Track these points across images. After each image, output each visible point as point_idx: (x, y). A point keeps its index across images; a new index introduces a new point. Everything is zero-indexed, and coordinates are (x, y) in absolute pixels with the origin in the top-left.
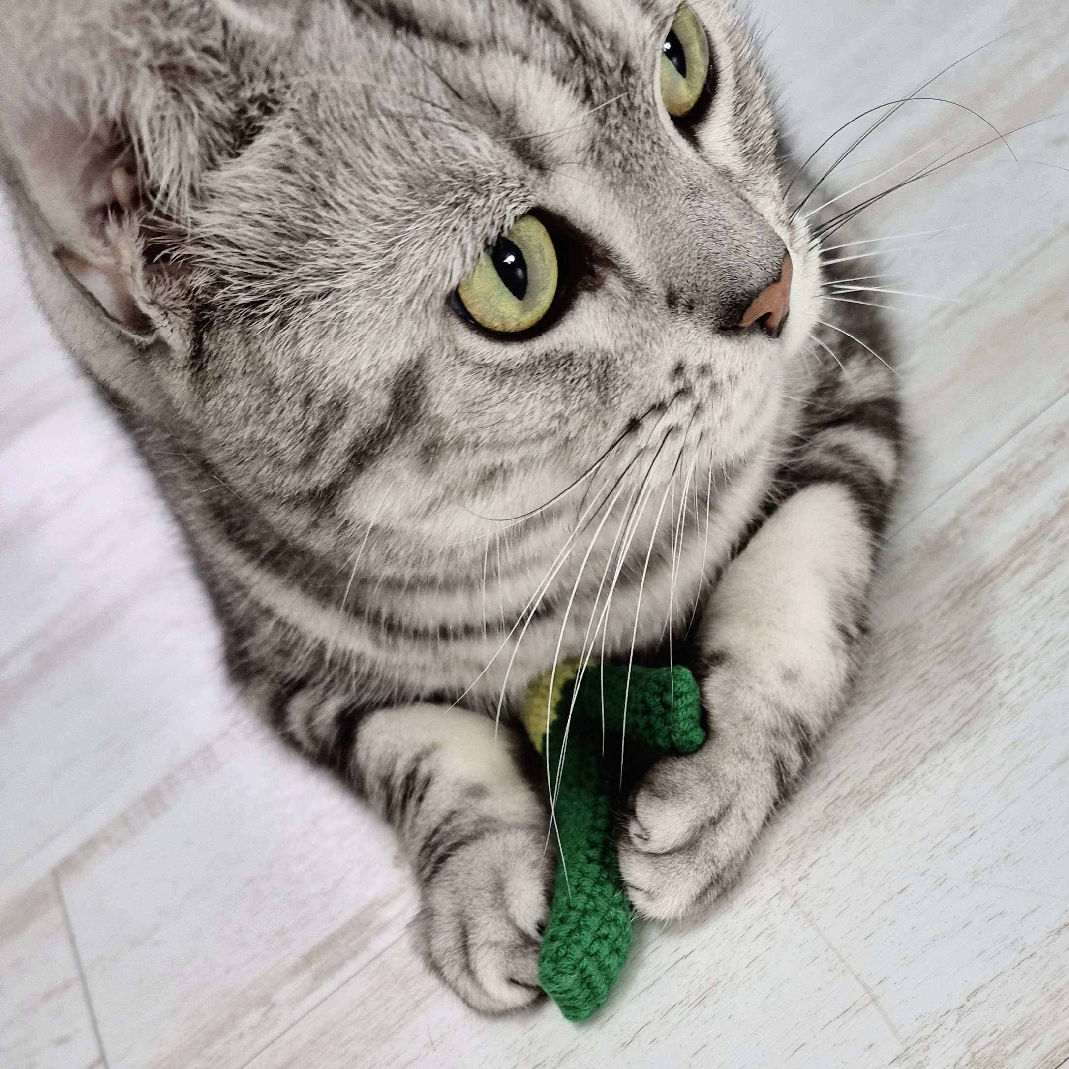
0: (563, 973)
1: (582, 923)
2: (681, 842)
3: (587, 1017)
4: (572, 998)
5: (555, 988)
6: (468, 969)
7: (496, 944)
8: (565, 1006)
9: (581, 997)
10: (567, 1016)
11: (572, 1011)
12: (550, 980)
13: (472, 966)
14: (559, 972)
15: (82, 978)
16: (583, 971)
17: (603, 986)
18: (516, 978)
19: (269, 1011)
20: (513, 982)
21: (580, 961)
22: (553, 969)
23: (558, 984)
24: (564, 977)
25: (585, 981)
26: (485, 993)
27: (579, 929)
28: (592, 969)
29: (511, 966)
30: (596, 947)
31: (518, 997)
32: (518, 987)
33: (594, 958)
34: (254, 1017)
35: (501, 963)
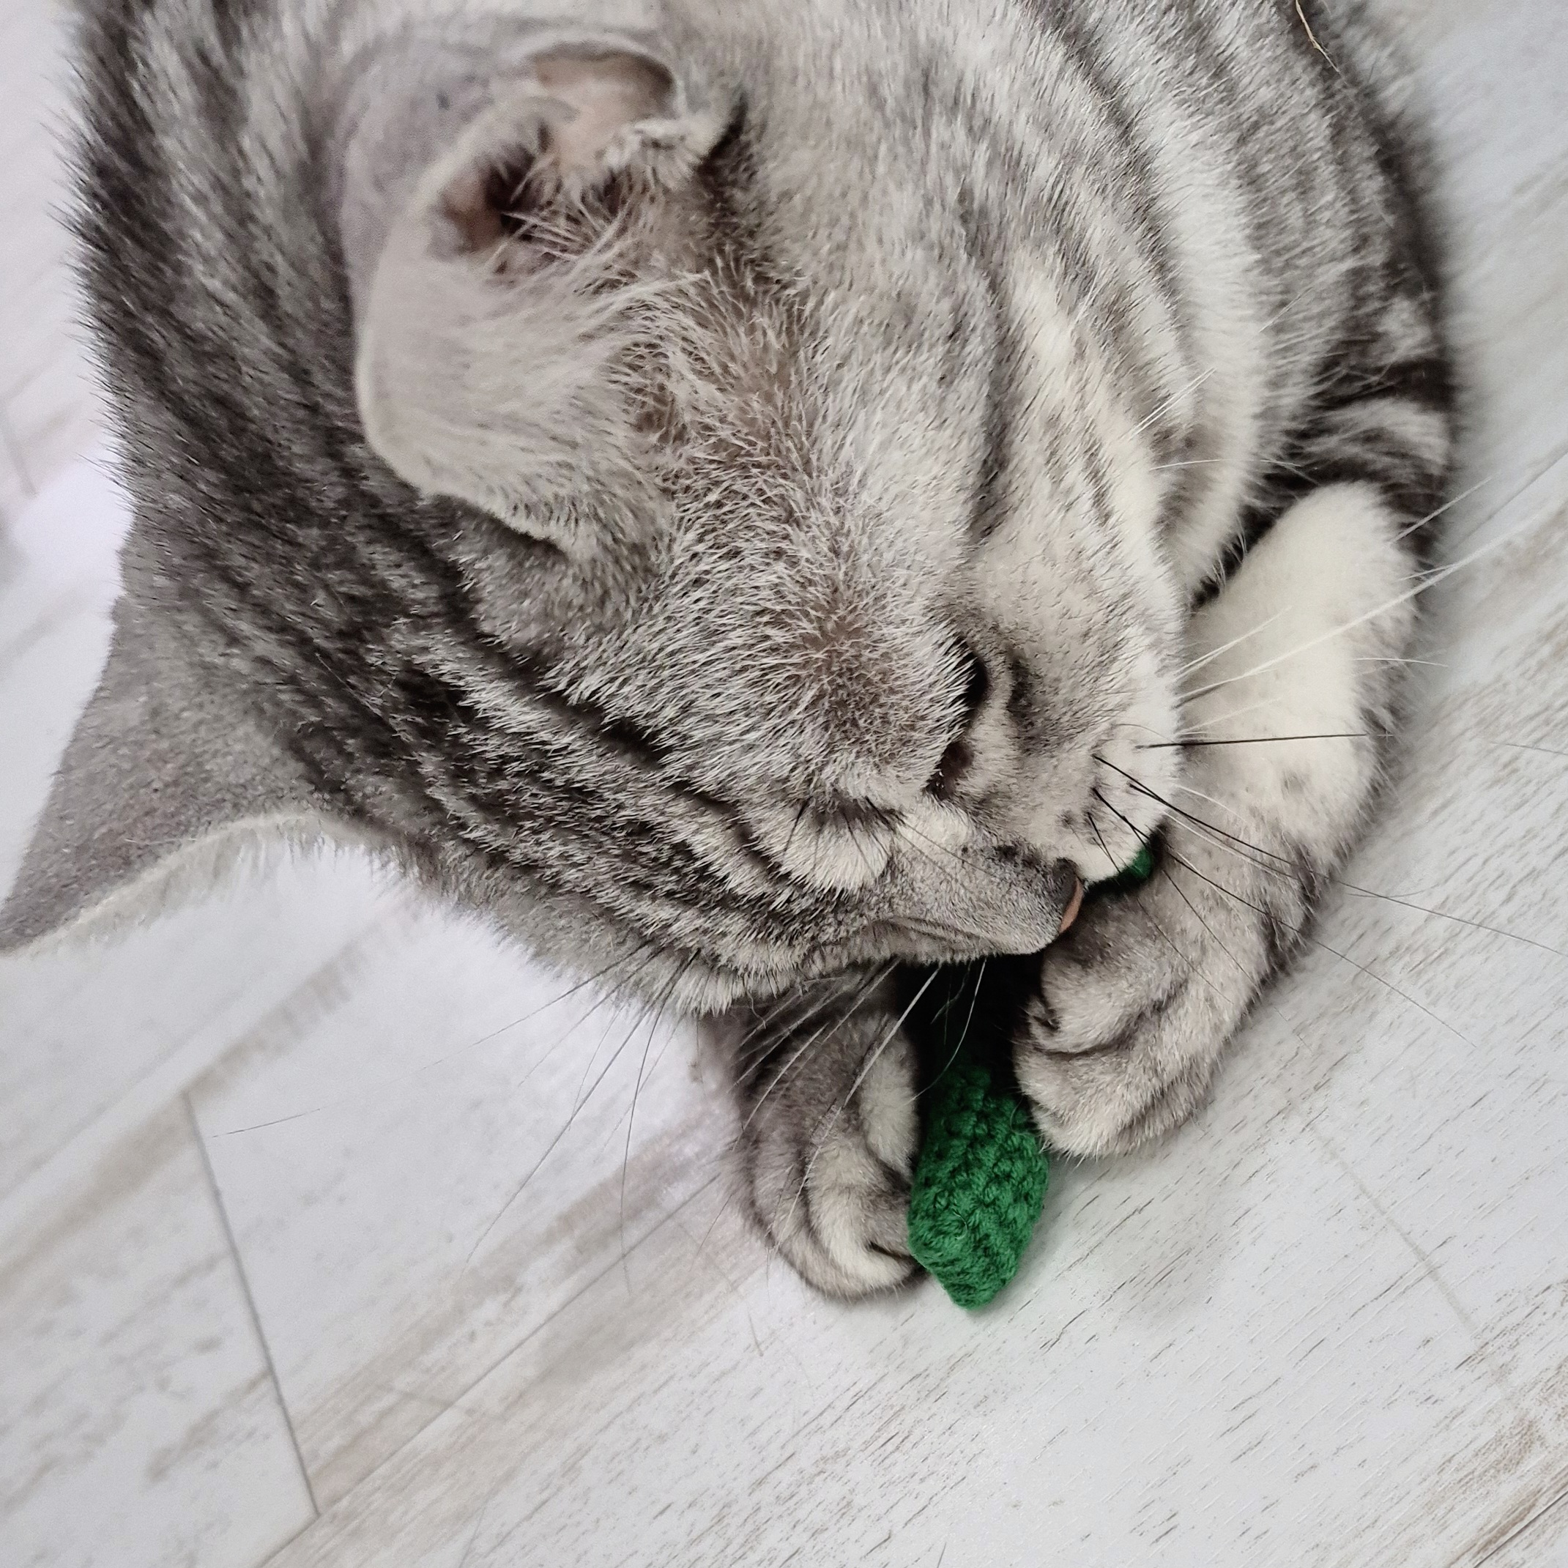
0: (945, 1234)
1: (970, 1157)
2: (1106, 1037)
3: (986, 1301)
4: (963, 1272)
5: (935, 1257)
6: (808, 1225)
7: (849, 1189)
8: (953, 1285)
9: (975, 1270)
10: (957, 1300)
11: (964, 1293)
12: (927, 1245)
13: (814, 1222)
14: (940, 1233)
15: (234, 1251)
16: (975, 1229)
17: (1008, 1252)
18: (880, 1243)
19: (514, 1296)
20: (874, 1247)
21: (970, 1215)
22: (931, 1229)
23: (938, 1250)
24: (947, 1240)
25: (980, 1244)
26: (834, 1265)
27: (967, 1166)
28: (988, 1226)
29: (872, 1223)
30: (994, 1191)
31: (882, 1272)
32: (883, 1256)
33: (991, 1210)
34: (490, 1309)
35: (858, 1218)
